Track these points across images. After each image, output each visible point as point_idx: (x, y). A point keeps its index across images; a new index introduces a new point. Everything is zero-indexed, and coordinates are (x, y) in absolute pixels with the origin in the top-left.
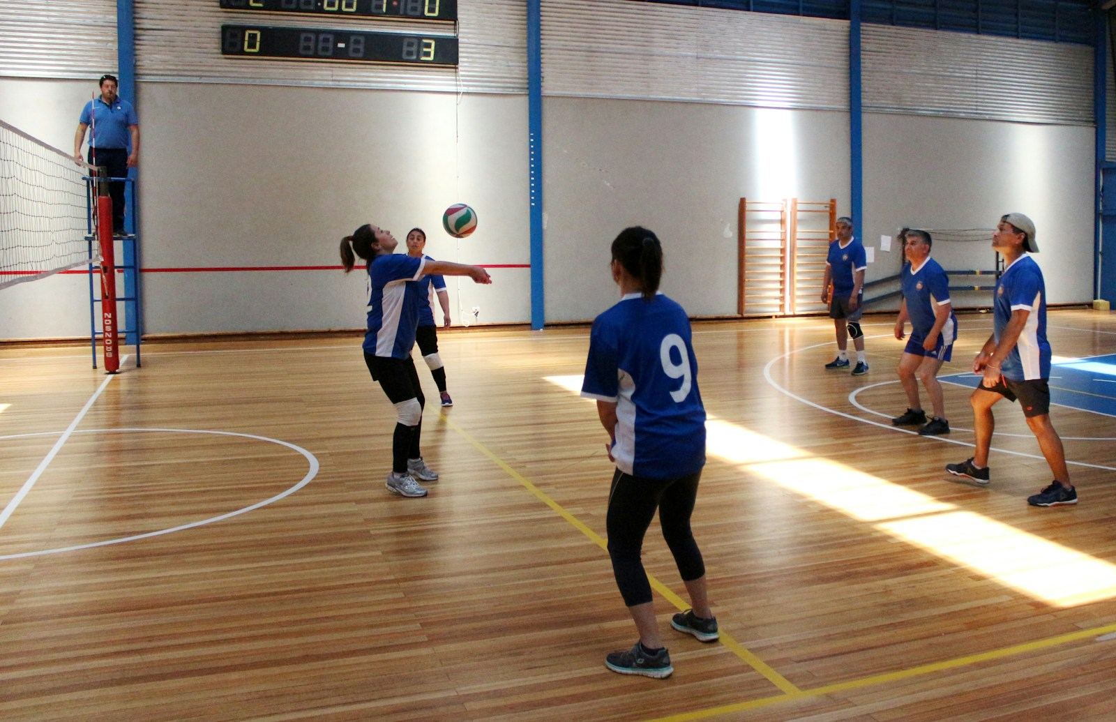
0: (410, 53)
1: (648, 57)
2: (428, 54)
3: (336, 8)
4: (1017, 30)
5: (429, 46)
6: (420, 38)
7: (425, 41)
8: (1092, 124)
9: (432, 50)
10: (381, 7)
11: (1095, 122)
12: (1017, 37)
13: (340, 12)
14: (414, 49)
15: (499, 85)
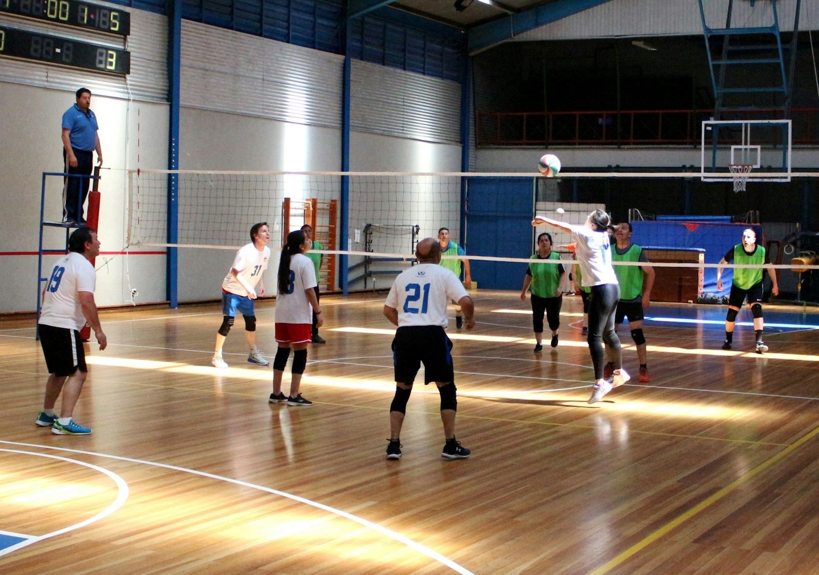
0: (101, 62)
1: (237, 76)
2: (111, 64)
3: (54, 17)
4: (424, 68)
5: (112, 56)
6: (107, 49)
7: (110, 52)
8: (459, 144)
9: (114, 60)
10: (83, 19)
11: (461, 142)
12: (424, 74)
13: (57, 20)
14: (103, 58)
15: (146, 94)
